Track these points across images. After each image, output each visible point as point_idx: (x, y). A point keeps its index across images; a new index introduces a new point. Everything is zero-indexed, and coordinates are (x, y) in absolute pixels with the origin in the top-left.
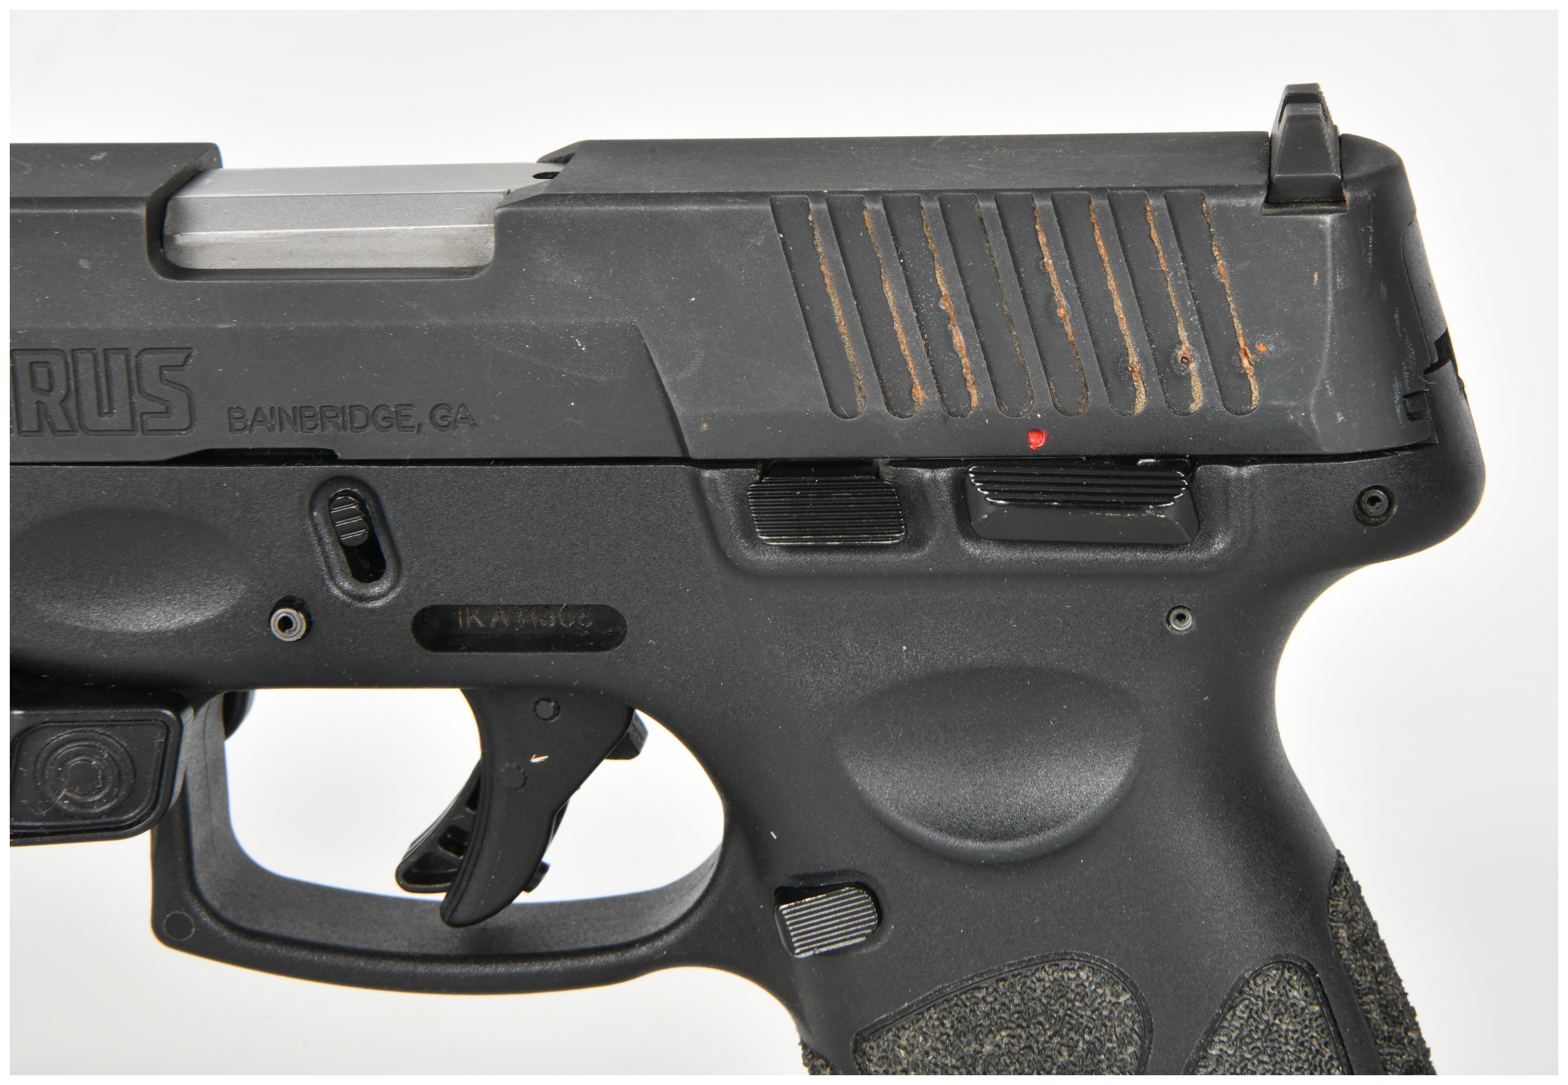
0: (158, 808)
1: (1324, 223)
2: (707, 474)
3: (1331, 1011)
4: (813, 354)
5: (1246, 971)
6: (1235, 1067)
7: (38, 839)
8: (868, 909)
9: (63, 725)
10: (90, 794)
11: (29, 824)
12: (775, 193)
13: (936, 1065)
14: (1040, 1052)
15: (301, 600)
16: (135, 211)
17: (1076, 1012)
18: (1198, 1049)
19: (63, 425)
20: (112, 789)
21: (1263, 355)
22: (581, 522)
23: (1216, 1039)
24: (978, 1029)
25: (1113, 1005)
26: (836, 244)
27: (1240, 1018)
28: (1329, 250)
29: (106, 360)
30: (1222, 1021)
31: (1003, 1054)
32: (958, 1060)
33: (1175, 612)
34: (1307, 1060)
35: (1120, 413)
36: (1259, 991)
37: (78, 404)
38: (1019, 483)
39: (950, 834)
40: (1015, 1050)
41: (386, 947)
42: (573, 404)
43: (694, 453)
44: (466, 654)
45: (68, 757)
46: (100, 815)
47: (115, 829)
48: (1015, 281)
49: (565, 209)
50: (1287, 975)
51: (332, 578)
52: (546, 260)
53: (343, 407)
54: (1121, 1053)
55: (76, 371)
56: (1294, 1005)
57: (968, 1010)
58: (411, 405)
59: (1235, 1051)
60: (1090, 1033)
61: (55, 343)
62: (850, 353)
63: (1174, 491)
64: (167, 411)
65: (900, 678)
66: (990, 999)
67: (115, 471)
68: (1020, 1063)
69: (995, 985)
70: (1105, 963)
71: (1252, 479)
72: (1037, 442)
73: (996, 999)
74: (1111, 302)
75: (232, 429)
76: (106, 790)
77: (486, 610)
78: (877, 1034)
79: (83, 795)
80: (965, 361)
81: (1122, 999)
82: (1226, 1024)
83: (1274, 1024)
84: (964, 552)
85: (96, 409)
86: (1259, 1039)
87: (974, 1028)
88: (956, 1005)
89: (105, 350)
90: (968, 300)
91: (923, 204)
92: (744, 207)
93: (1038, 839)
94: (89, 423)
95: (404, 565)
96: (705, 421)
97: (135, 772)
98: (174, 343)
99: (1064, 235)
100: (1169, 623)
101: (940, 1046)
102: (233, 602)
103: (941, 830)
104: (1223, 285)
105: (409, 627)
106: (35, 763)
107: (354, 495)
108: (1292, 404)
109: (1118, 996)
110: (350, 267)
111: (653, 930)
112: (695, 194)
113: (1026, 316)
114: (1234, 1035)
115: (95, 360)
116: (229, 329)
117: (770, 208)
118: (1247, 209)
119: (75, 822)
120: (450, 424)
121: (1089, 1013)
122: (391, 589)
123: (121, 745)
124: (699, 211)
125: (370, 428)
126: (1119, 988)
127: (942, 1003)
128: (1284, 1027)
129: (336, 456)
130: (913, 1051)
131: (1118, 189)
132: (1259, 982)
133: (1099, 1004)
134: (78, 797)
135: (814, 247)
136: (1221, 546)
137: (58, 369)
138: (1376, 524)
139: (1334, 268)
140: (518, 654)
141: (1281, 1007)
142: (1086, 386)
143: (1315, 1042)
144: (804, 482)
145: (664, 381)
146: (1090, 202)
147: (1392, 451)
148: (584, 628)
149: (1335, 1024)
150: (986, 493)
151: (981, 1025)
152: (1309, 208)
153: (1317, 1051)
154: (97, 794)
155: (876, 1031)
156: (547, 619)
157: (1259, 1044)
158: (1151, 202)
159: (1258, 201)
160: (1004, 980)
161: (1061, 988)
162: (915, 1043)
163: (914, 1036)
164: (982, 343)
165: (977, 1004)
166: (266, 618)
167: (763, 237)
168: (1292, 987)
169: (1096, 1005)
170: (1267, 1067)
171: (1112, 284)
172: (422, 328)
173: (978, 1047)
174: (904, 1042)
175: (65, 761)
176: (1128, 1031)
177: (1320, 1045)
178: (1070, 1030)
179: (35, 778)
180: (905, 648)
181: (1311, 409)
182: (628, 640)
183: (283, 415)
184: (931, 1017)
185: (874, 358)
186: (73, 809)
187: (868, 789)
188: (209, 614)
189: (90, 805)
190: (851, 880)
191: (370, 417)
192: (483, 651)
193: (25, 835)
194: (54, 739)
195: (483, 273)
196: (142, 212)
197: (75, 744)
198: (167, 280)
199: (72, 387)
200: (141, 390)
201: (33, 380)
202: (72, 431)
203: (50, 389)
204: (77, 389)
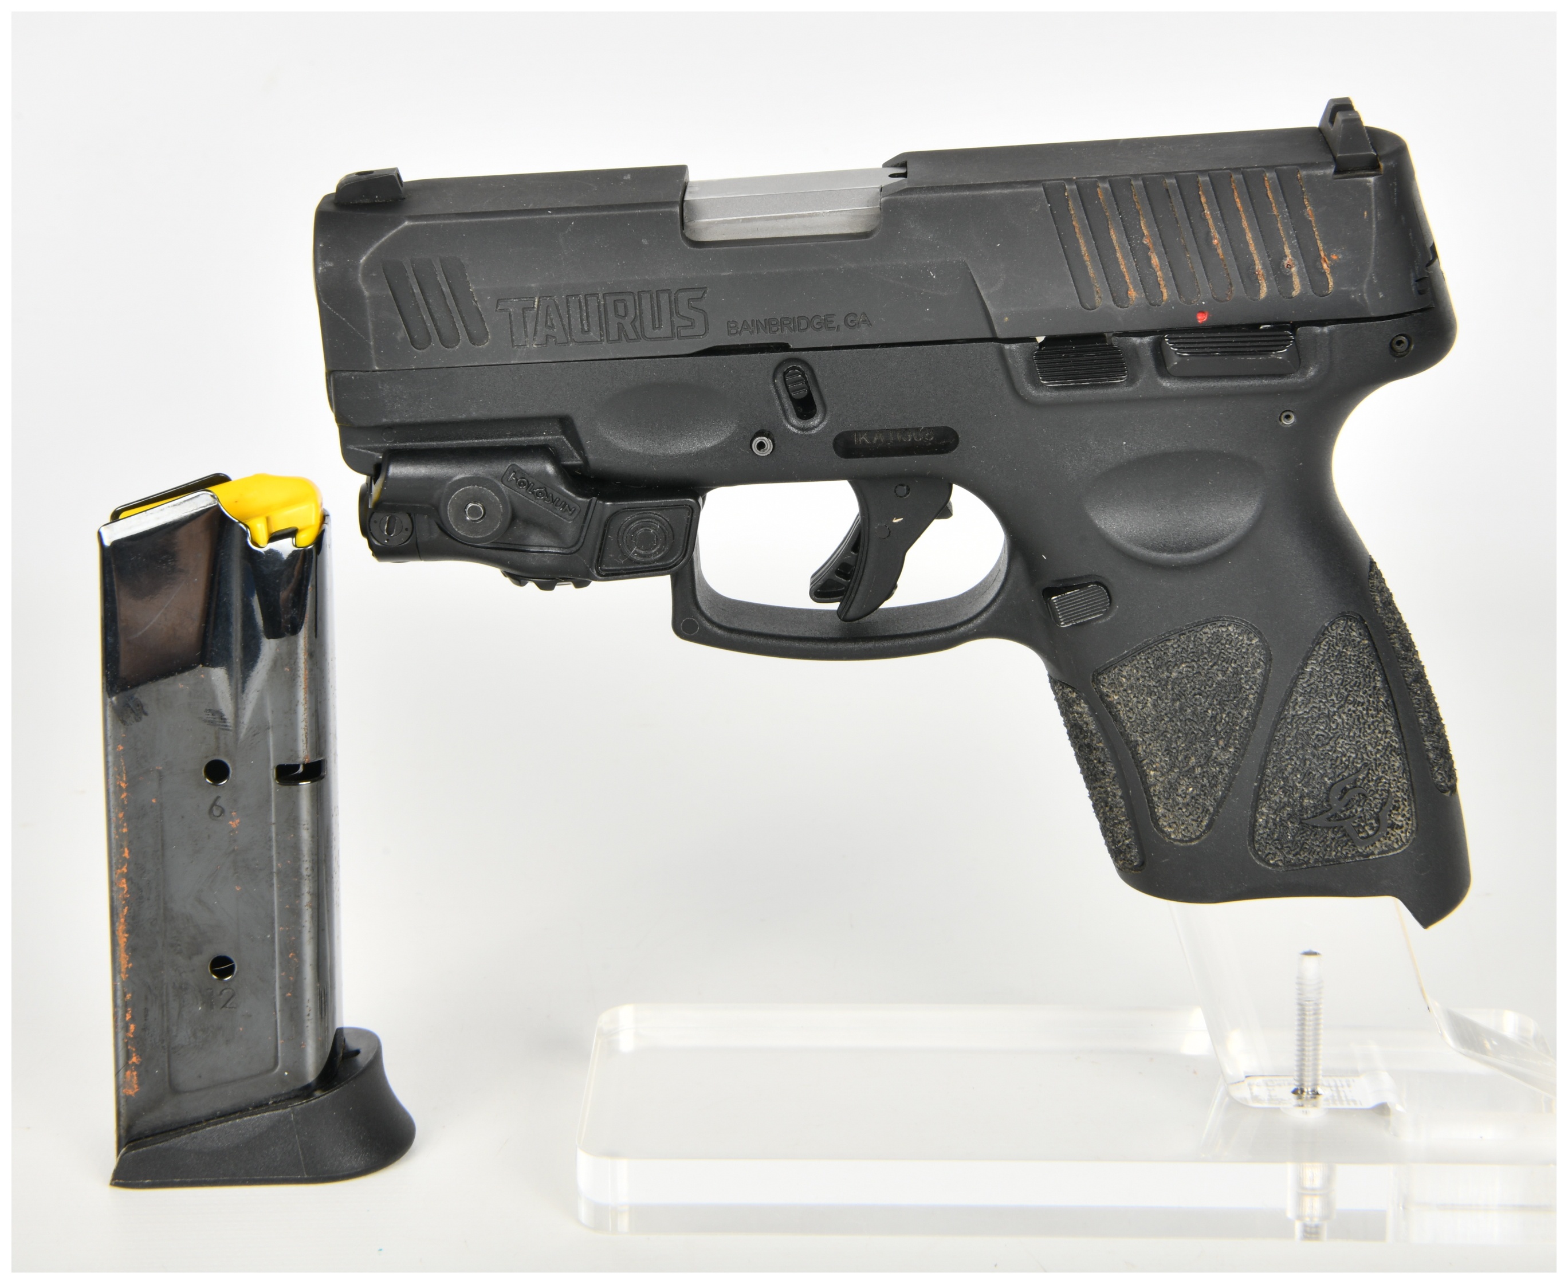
0: (687, 556)
1: (1370, 182)
2: (1007, 347)
3: (1374, 643)
4: (1069, 273)
5: (1326, 622)
6: (1321, 677)
7: (620, 576)
8: (1104, 597)
9: (633, 509)
10: (649, 549)
11: (614, 568)
12: (1045, 180)
13: (1144, 686)
14: (1206, 675)
15: (769, 432)
16: (673, 210)
17: (1227, 651)
18: (1298, 669)
19: (633, 336)
20: (661, 546)
21: (1335, 261)
22: (932, 378)
23: (1309, 662)
24: (1169, 663)
25: (1249, 645)
26: (1082, 209)
27: (1324, 649)
28: (1373, 197)
29: (658, 297)
30: (1312, 651)
31: (1183, 678)
32: (1156, 683)
33: (1285, 414)
34: (1362, 672)
35: (1251, 299)
36: (1334, 633)
37: (641, 323)
38: (1195, 343)
39: (1153, 550)
40: (1190, 674)
41: (807, 634)
42: (928, 309)
43: (1000, 334)
44: (865, 459)
45: (637, 529)
46: (654, 562)
47: (662, 570)
48: (1188, 225)
49: (922, 196)
50: (1349, 623)
51: (787, 419)
52: (912, 226)
53: (794, 318)
54: (1253, 673)
55: (640, 304)
56: (1354, 640)
57: (1162, 653)
58: (833, 315)
59: (1321, 669)
60: (1235, 662)
61: (628, 289)
62: (1091, 272)
63: (1287, 342)
64: (692, 326)
65: (1122, 461)
66: (1175, 646)
67: (661, 361)
68: (1194, 682)
69: (1178, 638)
70: (1243, 621)
71: (1331, 332)
72: (1202, 319)
73: (1179, 646)
74: (1245, 235)
75: (729, 333)
76: (658, 547)
77: (871, 433)
78: (1108, 670)
79: (646, 550)
80: (1159, 273)
81: (1254, 642)
82: (1315, 653)
83: (1343, 652)
84: (1161, 385)
85: (651, 326)
86: (1334, 661)
87: (1166, 663)
88: (1156, 650)
89: (657, 291)
90: (1161, 237)
91: (1133, 182)
92: (1028, 190)
93: (1206, 551)
94: (647, 334)
95: (829, 409)
96: (1007, 316)
97: (674, 535)
99: (1216, 198)
100: (1280, 420)
101: (1146, 675)
102: (729, 435)
103: (1148, 548)
104: (1310, 221)
105: (832, 444)
106: (618, 533)
107: (799, 369)
108: (1353, 289)
109: (1251, 641)
111: (966, 618)
112: (998, 183)
113: (1195, 245)
114: (1320, 659)
115: (651, 297)
116: (728, 275)
117: (1042, 189)
118: (1325, 176)
119: (640, 566)
120: (856, 325)
121: (1234, 651)
122: (821, 423)
123: (666, 521)
124: (1000, 193)
125: (810, 330)
126: (1252, 635)
127: (1148, 649)
128: (1349, 653)
129: (789, 346)
130: (1130, 679)
131: (1248, 168)
132: (1334, 628)
133: (1240, 645)
134: (643, 552)
135: (1069, 211)
136: (1312, 373)
137: (630, 304)
138: (1401, 356)
139: (1376, 208)
140: (896, 458)
141: (1347, 642)
142: (1231, 284)
143: (1366, 661)
144: (1066, 348)
145: (983, 294)
146: (1231, 176)
147: (1410, 313)
148: (928, 441)
149: (1376, 650)
150: (1176, 349)
151: (1170, 661)
152: (1359, 173)
153: (1368, 667)
154: (653, 549)
155: (1107, 668)
156: (907, 437)
157: (1334, 664)
158: (1268, 174)
159: (1330, 171)
160: (1184, 634)
161: (1217, 638)
162: (1132, 674)
163: (1131, 670)
164: (1169, 262)
165: (1168, 649)
166: (748, 443)
167: (1039, 206)
168: (1352, 630)
169: (1238, 646)
170: (1339, 677)
171: (1245, 224)
172: (840, 270)
173: (1168, 674)
174: (1125, 673)
175: (636, 531)
176: (1257, 660)
177: (1369, 663)
178: (1223, 661)
179: (618, 541)
180: (1124, 443)
181: (1364, 290)
182: (960, 446)
183: (759, 324)
184: (1141, 658)
185: (1105, 274)
186: (639, 559)
187: (1103, 527)
188: (715, 442)
189: (649, 556)
190: (1093, 581)
191: (810, 323)
192: (874, 457)
193: (613, 575)
194: (628, 519)
195: (875, 236)
196: (677, 209)
197: (641, 521)
198: (692, 249)
199: (638, 314)
200: (678, 313)
201: (616, 311)
202: (638, 339)
203: (626, 315)
204: (641, 314)
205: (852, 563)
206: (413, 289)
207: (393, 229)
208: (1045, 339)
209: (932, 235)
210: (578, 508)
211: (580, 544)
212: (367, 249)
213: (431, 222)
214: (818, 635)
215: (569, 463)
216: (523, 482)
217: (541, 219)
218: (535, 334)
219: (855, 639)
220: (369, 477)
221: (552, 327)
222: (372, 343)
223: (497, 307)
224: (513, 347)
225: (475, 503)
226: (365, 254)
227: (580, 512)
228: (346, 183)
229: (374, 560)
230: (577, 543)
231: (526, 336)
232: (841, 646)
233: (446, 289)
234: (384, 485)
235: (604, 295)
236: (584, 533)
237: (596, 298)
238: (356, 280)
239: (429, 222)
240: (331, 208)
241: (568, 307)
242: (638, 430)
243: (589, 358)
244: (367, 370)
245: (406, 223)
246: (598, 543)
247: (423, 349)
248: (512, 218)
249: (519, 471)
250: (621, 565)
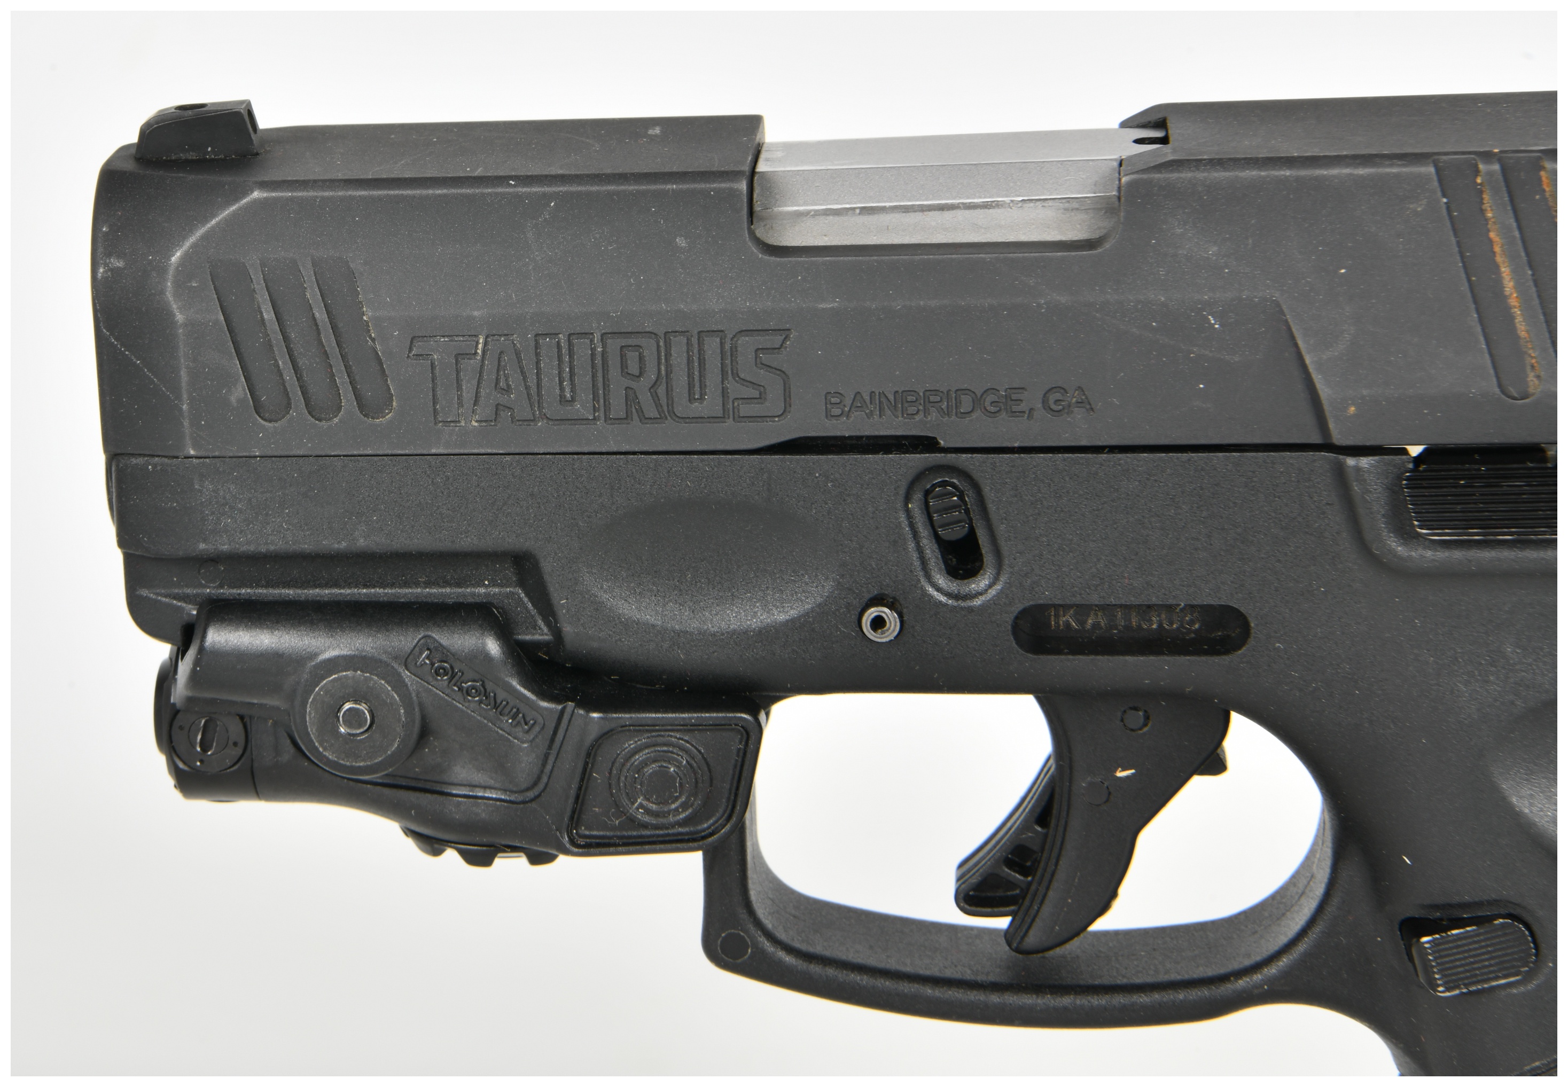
0: (734, 819)
2: (1351, 461)
4: (1479, 329)
7: (612, 849)
9: (640, 728)
10: (666, 803)
11: (601, 833)
12: (1439, 154)
15: (894, 598)
16: (736, 185)
19: (652, 412)
20: (688, 798)
22: (1205, 514)
26: (1509, 208)
29: (701, 343)
37: (669, 390)
41: (949, 973)
42: (1201, 386)
43: (1338, 438)
44: (1070, 657)
45: (645, 763)
46: (672, 827)
47: (688, 841)
49: (1201, 175)
51: (929, 577)
52: (1179, 231)
53: (949, 391)
55: (668, 355)
58: (1023, 388)
61: (648, 326)
62: (1522, 328)
64: (761, 398)
67: (702, 460)
75: (829, 415)
76: (683, 799)
77: (1082, 610)
79: (659, 804)
85: (686, 395)
89: (699, 333)
92: (1404, 170)
94: (679, 411)
95: (1006, 562)
96: (1353, 404)
97: (711, 779)
98: (772, 325)
102: (819, 600)
105: (1010, 627)
106: (611, 770)
107: (953, 485)
110: (951, 241)
111: (1247, 962)
112: (1346, 156)
115: (689, 343)
116: (833, 308)
117: (1433, 170)
119: (649, 833)
120: (1064, 409)
122: (990, 586)
123: (699, 751)
124: (1351, 174)
125: (977, 414)
129: (938, 443)
134: (655, 807)
135: (1482, 211)
137: (650, 353)
140: (1129, 658)
144: (1468, 470)
145: (1308, 360)
148: (1189, 631)
154: (673, 802)
156: (1150, 621)
166: (854, 618)
167: (1424, 202)
172: (1039, 306)
175: (643, 767)
179: (610, 784)
182: (1251, 642)
183: (883, 399)
186: (647, 819)
187: (1527, 811)
188: (793, 613)
189: (665, 814)
190: (1503, 911)
191: (977, 402)
192: (1087, 654)
193: (598, 845)
194: (631, 744)
195: (1107, 246)
196: (743, 186)
197: (652, 749)
198: (767, 257)
199: (663, 372)
200: (735, 375)
201: (624, 365)
202: (661, 418)
203: (641, 375)
204: (668, 373)
205: (1036, 848)
206: (261, 313)
207: (233, 205)
208: (1425, 451)
209: (1215, 249)
210: (540, 720)
211: (541, 786)
212: (185, 238)
213: (300, 194)
214: (968, 976)
215: (528, 637)
216: (444, 669)
217: (497, 194)
218: (476, 403)
219: (1038, 989)
220: (175, 648)
221: (508, 390)
222: (185, 407)
223: (410, 350)
224: (436, 424)
225: (356, 702)
226: (181, 247)
227: (543, 728)
228: (157, 123)
229: (177, 795)
230: (535, 784)
231: (460, 405)
232: (1011, 999)
233: (320, 315)
234: (197, 662)
235: (602, 335)
236: (549, 767)
237: (588, 341)
238: (162, 292)
239: (295, 194)
240: (130, 166)
241: (537, 354)
242: (654, 584)
243: (571, 450)
244: (176, 454)
245: (256, 194)
246: (574, 786)
247: (276, 421)
248: (445, 191)
249: (436, 649)
250: (613, 828)
